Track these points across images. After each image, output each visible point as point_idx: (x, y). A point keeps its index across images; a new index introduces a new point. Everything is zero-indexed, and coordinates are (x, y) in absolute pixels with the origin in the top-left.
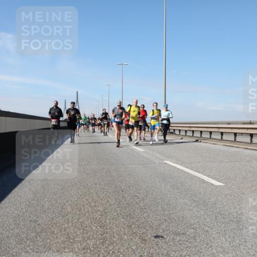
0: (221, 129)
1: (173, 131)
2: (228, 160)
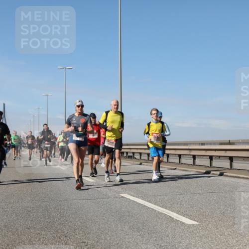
0: (193, 151)
1: (131, 155)
2: (203, 191)
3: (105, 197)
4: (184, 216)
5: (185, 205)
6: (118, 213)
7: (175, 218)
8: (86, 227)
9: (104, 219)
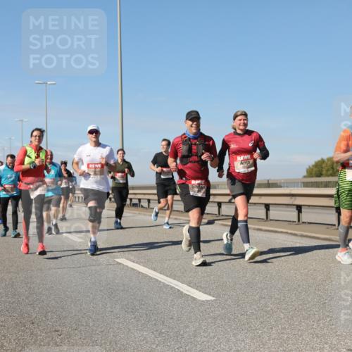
3: (94, 263)
4: (197, 289)
5: (200, 273)
6: (109, 286)
7: (185, 292)
8: (62, 308)
9: (88, 296)
